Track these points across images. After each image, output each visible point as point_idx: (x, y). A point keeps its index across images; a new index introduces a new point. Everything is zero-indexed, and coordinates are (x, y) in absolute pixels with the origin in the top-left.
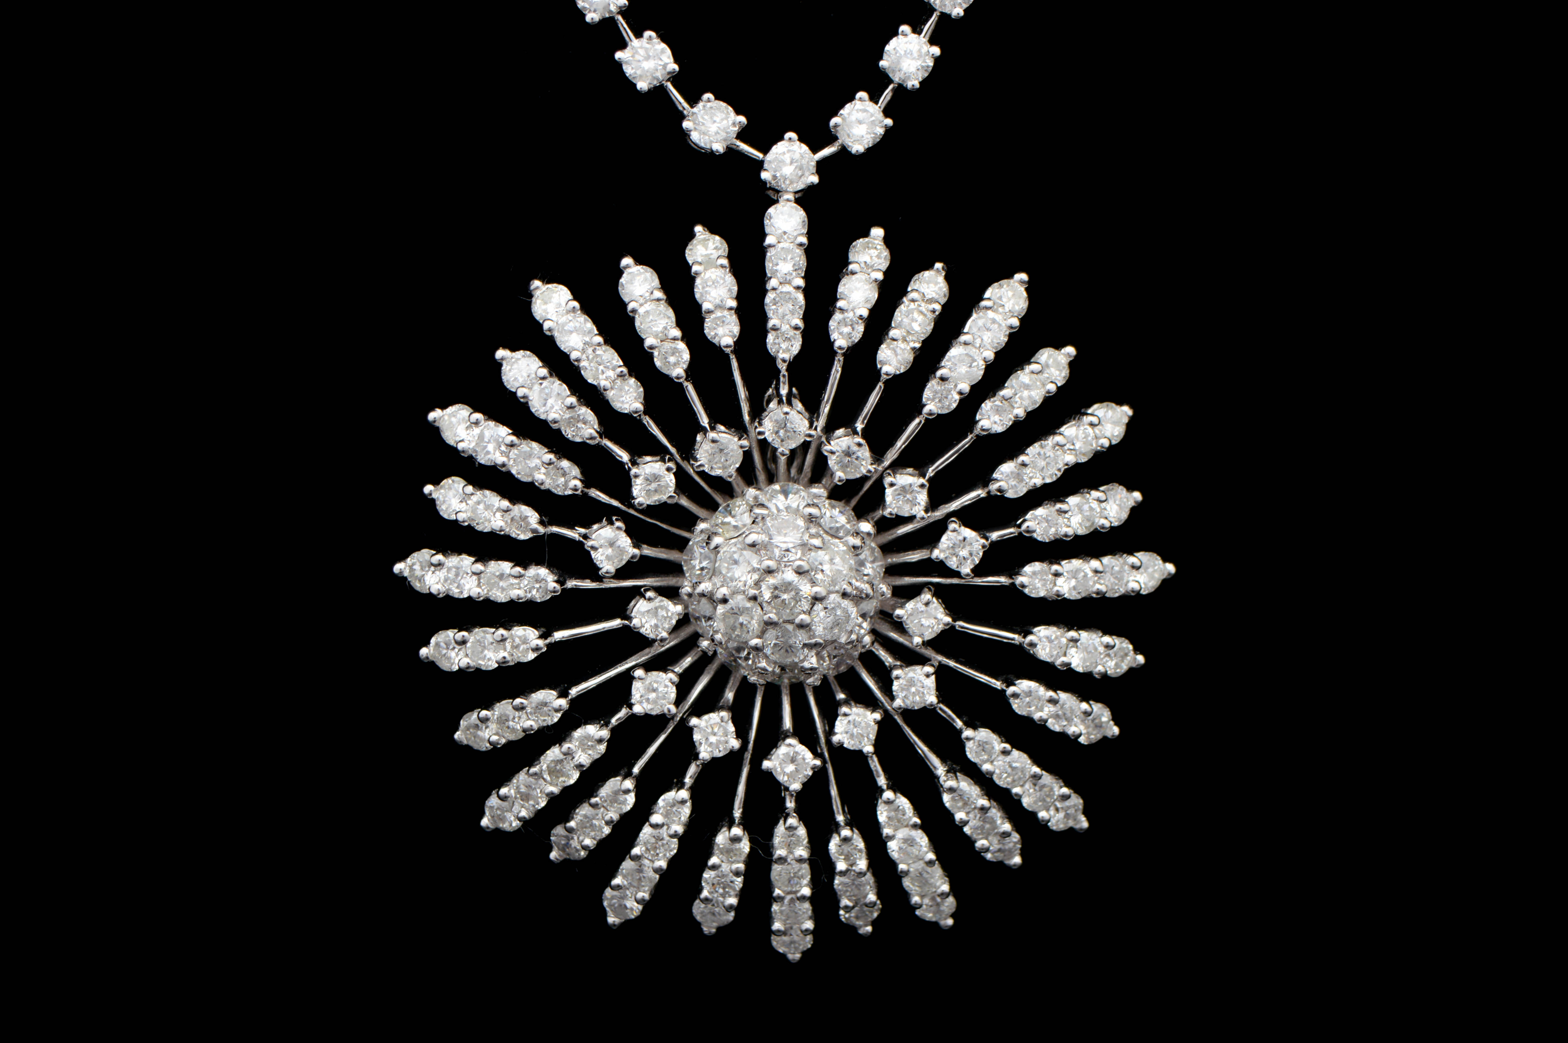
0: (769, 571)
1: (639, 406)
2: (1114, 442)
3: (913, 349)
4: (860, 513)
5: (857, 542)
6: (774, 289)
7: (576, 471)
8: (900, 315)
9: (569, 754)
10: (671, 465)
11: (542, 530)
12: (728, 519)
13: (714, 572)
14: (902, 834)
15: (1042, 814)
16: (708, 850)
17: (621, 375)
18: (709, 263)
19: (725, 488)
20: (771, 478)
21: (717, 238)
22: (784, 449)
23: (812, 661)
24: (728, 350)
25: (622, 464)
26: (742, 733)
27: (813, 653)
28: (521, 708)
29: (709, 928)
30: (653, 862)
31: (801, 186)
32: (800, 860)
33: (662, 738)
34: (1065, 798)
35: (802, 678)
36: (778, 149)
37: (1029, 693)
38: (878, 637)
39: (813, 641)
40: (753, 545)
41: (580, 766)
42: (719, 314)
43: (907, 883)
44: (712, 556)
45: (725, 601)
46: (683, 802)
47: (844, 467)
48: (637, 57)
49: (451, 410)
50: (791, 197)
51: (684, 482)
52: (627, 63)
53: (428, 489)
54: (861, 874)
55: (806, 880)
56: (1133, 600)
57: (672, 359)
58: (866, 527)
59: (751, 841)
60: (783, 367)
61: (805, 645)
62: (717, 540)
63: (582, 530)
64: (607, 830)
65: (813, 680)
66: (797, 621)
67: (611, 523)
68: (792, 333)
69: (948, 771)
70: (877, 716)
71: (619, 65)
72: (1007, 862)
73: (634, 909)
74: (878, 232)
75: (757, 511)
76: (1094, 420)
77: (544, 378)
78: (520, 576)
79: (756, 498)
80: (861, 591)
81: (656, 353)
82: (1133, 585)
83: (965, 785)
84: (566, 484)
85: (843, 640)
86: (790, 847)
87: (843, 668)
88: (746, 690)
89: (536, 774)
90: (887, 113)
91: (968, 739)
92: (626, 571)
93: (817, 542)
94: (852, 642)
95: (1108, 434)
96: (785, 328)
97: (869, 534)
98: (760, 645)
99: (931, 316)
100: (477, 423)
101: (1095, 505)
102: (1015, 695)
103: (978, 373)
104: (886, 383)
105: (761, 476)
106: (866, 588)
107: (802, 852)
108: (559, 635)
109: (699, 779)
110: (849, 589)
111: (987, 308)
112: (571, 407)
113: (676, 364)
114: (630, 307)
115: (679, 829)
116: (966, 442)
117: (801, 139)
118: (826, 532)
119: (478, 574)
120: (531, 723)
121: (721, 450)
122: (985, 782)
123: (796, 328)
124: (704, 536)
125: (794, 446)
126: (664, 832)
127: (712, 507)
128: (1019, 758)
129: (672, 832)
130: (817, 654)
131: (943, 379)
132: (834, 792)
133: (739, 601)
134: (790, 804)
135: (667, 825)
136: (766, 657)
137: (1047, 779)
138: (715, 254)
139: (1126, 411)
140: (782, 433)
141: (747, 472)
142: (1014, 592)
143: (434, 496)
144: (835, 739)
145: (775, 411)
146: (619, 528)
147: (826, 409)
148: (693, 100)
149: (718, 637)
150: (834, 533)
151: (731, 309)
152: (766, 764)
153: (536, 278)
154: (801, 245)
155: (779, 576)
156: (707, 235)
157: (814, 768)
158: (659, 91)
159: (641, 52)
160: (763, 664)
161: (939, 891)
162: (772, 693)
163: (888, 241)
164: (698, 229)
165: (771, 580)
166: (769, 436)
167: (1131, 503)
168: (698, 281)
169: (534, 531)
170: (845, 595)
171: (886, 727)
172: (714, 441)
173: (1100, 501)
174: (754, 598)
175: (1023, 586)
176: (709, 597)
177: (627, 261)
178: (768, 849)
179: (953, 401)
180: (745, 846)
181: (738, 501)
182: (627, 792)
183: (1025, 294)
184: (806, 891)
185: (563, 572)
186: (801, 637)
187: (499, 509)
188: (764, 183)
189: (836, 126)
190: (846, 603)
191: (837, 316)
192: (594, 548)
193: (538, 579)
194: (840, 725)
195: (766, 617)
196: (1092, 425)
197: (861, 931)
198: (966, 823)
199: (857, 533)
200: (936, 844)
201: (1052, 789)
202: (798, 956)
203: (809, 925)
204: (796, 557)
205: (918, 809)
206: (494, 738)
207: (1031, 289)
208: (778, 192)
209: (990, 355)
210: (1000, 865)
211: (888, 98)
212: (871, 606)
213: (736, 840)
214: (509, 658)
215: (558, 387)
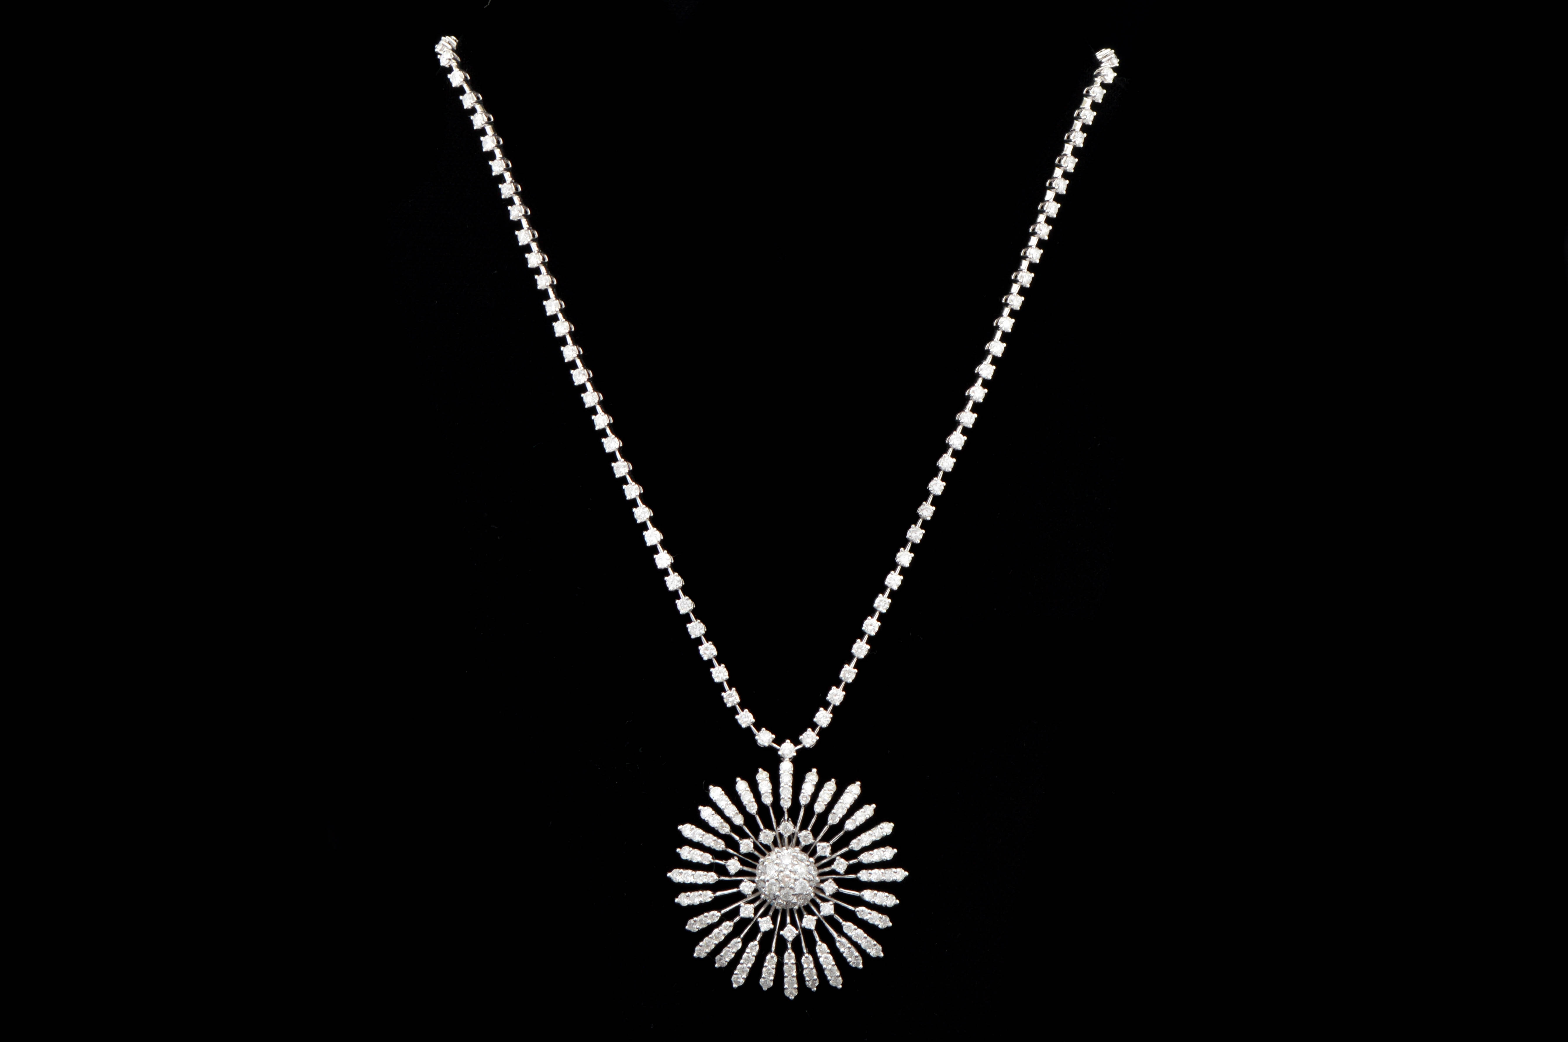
0: (781, 871)
1: (742, 822)
2: (888, 834)
3: (825, 804)
4: (811, 855)
5: (809, 863)
6: (782, 787)
7: (723, 843)
8: (821, 794)
9: (721, 930)
10: (751, 840)
11: (712, 861)
12: (769, 857)
13: (765, 873)
14: (824, 956)
15: (868, 951)
16: (764, 960)
17: (737, 813)
18: (763, 780)
19: (768, 849)
20: (783, 846)
21: (766, 772)
22: (786, 836)
23: (795, 900)
24: (769, 805)
25: (737, 841)
26: (774, 923)
27: (795, 897)
28: (706, 917)
29: (765, 988)
30: (747, 965)
31: (791, 757)
32: (792, 964)
33: (749, 927)
34: (875, 945)
35: (792, 907)
36: (784, 745)
37: (863, 911)
38: (816, 895)
39: (795, 893)
40: (776, 864)
41: (724, 934)
42: (766, 794)
43: (826, 972)
44: (764, 868)
45: (768, 881)
46: (756, 945)
47: (804, 841)
48: (742, 718)
49: (685, 825)
50: (788, 759)
51: (756, 847)
52: (739, 719)
53: (678, 850)
54: (812, 969)
55: (795, 970)
56: (894, 883)
57: (752, 808)
58: (812, 860)
59: (777, 957)
60: (785, 810)
61: (793, 895)
62: (766, 863)
63: (725, 861)
64: (733, 956)
65: (796, 907)
66: (790, 886)
67: (734, 858)
68: (788, 800)
69: (838, 936)
70: (815, 918)
71: (736, 720)
72: (858, 967)
73: (742, 981)
74: (814, 770)
75: (778, 854)
76: (882, 827)
77: (713, 814)
78: (706, 875)
79: (778, 851)
80: (810, 878)
81: (747, 806)
82: (895, 878)
83: (844, 940)
84: (720, 847)
85: (805, 893)
86: (789, 960)
87: (806, 904)
88: (776, 912)
89: (710, 938)
90: (818, 735)
91: (844, 925)
92: (738, 874)
93: (796, 863)
94: (807, 894)
95: (886, 831)
96: (786, 798)
97: (812, 862)
98: (779, 895)
99: (831, 795)
100: (693, 829)
101: (882, 852)
102: (858, 911)
103: (845, 812)
104: (817, 815)
105: (780, 845)
106: (811, 877)
107: (793, 961)
108: (719, 894)
109: (762, 939)
110: (806, 878)
111: (848, 792)
112: (721, 823)
113: (753, 809)
114: (739, 793)
115: (755, 954)
116: (842, 833)
117: (791, 742)
118: (799, 860)
119: (693, 875)
120: (710, 921)
121: (767, 836)
122: (849, 939)
123: (789, 798)
124: (762, 863)
125: (789, 835)
126: (750, 955)
127: (764, 855)
128: (860, 931)
129: (753, 955)
130: (797, 898)
131: (834, 813)
132: (803, 944)
133: (773, 881)
134: (789, 946)
135: (752, 953)
136: (781, 899)
137: (869, 939)
138: (765, 777)
139: (892, 825)
140: (785, 830)
141: (775, 843)
142: (857, 879)
143: (680, 852)
144: (803, 925)
145: (783, 824)
146: (736, 860)
147: (799, 824)
148: (759, 730)
149: (766, 893)
150: (802, 861)
151: (769, 793)
152: (781, 933)
153: (711, 785)
154: (791, 773)
155: (785, 872)
156: (763, 771)
157: (796, 934)
158: (749, 728)
159: (744, 716)
160: (780, 901)
161: (836, 975)
162: (784, 912)
163: (818, 773)
164: (760, 770)
165: (782, 874)
166: (781, 832)
167: (894, 853)
168: (760, 785)
169: (710, 861)
170: (804, 879)
171: (819, 921)
172: (764, 833)
173: (884, 851)
174: (777, 880)
175: (860, 877)
176: (764, 881)
177: (738, 780)
178: (783, 959)
179: (837, 820)
180: (775, 959)
181: (772, 852)
182: (739, 942)
183: (860, 788)
184: (795, 974)
185: (719, 874)
186: (792, 892)
187: (700, 855)
188: (779, 755)
189: (801, 739)
190: (805, 881)
191: (802, 795)
192: (728, 866)
193: (712, 877)
194: (804, 920)
195: (780, 886)
196: (881, 828)
197: (813, 990)
198: (844, 952)
199: (808, 861)
200: (835, 959)
201: (871, 943)
202: (793, 998)
203: (796, 986)
204: (790, 867)
205: (829, 947)
206: (698, 927)
207: (862, 787)
208: (784, 758)
209: (848, 806)
210: (856, 968)
211: (818, 731)
212: (814, 884)
213: (772, 957)
214: (702, 900)
215: (718, 817)
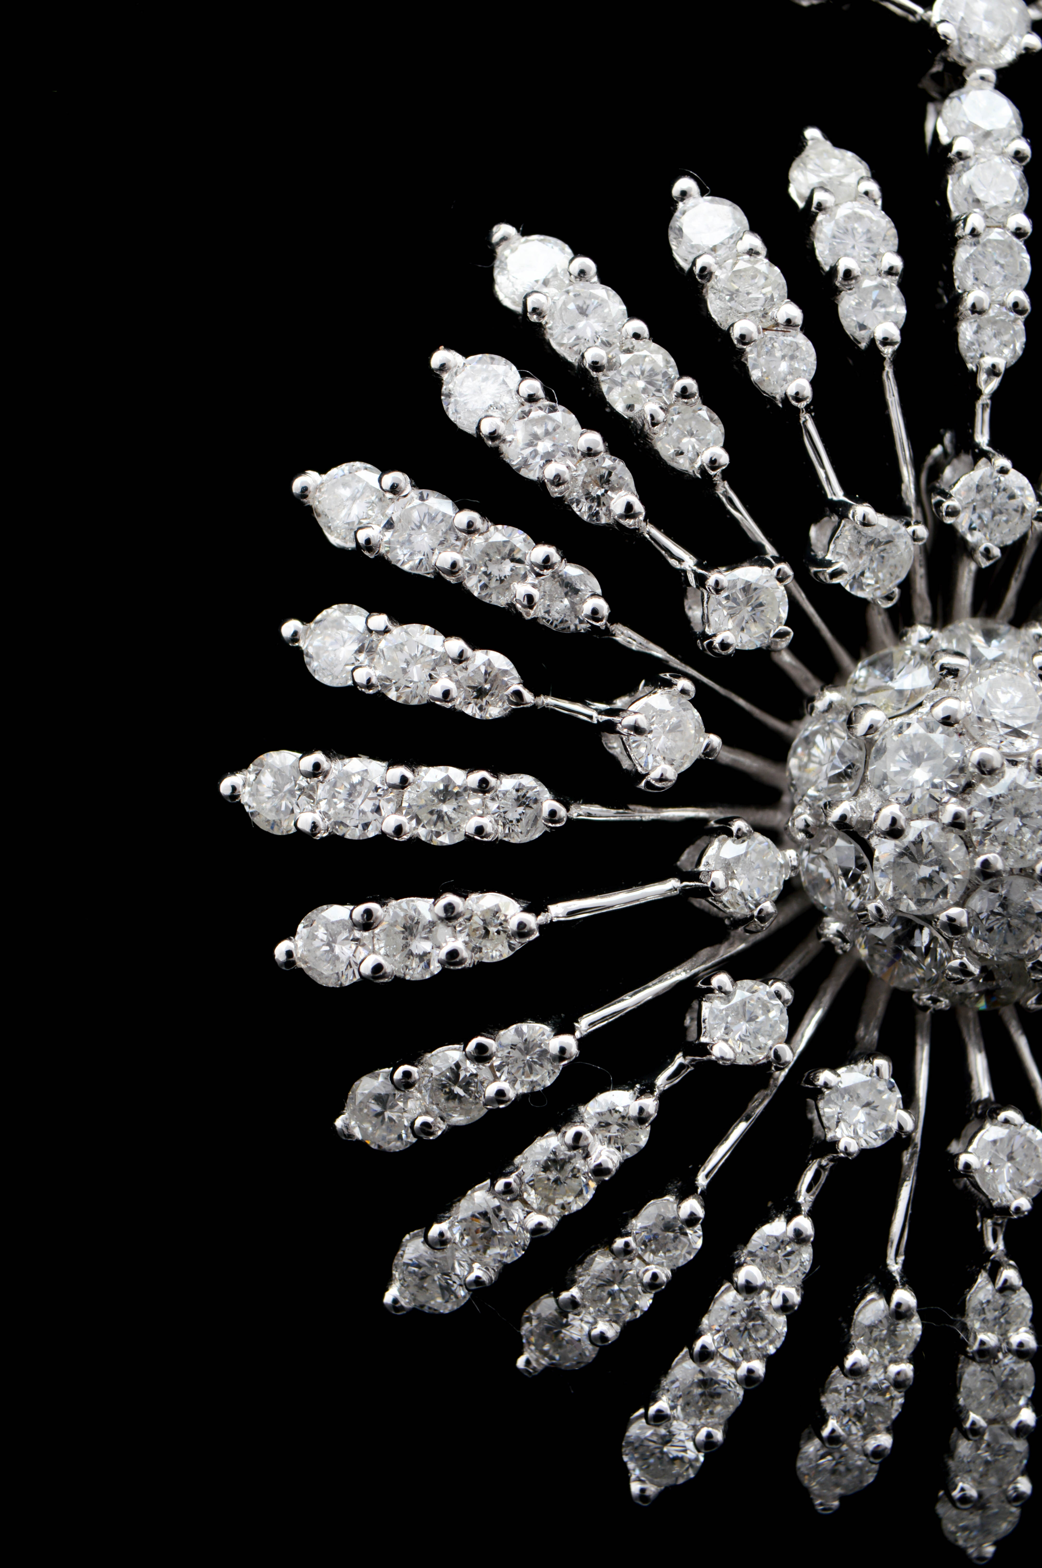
1: (716, 458)
7: (594, 585)
9: (576, 1147)
11: (527, 701)
17: (683, 396)
22: (989, 545)
28: (483, 1056)
30: (737, 1362)
31: (1008, 55)
41: (599, 1171)
46: (799, 1240)
49: (337, 472)
50: (990, 74)
53: (290, 628)
55: (1027, 1395)
63: (603, 704)
64: (645, 1302)
68: (1008, 317)
81: (751, 353)
84: (574, 609)
89: (507, 1190)
96: (995, 308)
100: (394, 493)
108: (558, 911)
115: (792, 1294)
119: (397, 788)
120: (503, 1087)
123: (1016, 309)
125: (1009, 538)
126: (762, 1300)
135: (768, 1289)
143: (302, 642)
146: (677, 693)
153: (504, 221)
156: (829, 147)
164: (812, 133)
169: (512, 701)
177: (684, 183)
182: (689, 1222)
184: (1027, 1417)
187: (442, 658)
193: (520, 797)
195: (979, 862)
206: (423, 1122)
208: (966, 63)
214: (464, 953)
215: (561, 417)
